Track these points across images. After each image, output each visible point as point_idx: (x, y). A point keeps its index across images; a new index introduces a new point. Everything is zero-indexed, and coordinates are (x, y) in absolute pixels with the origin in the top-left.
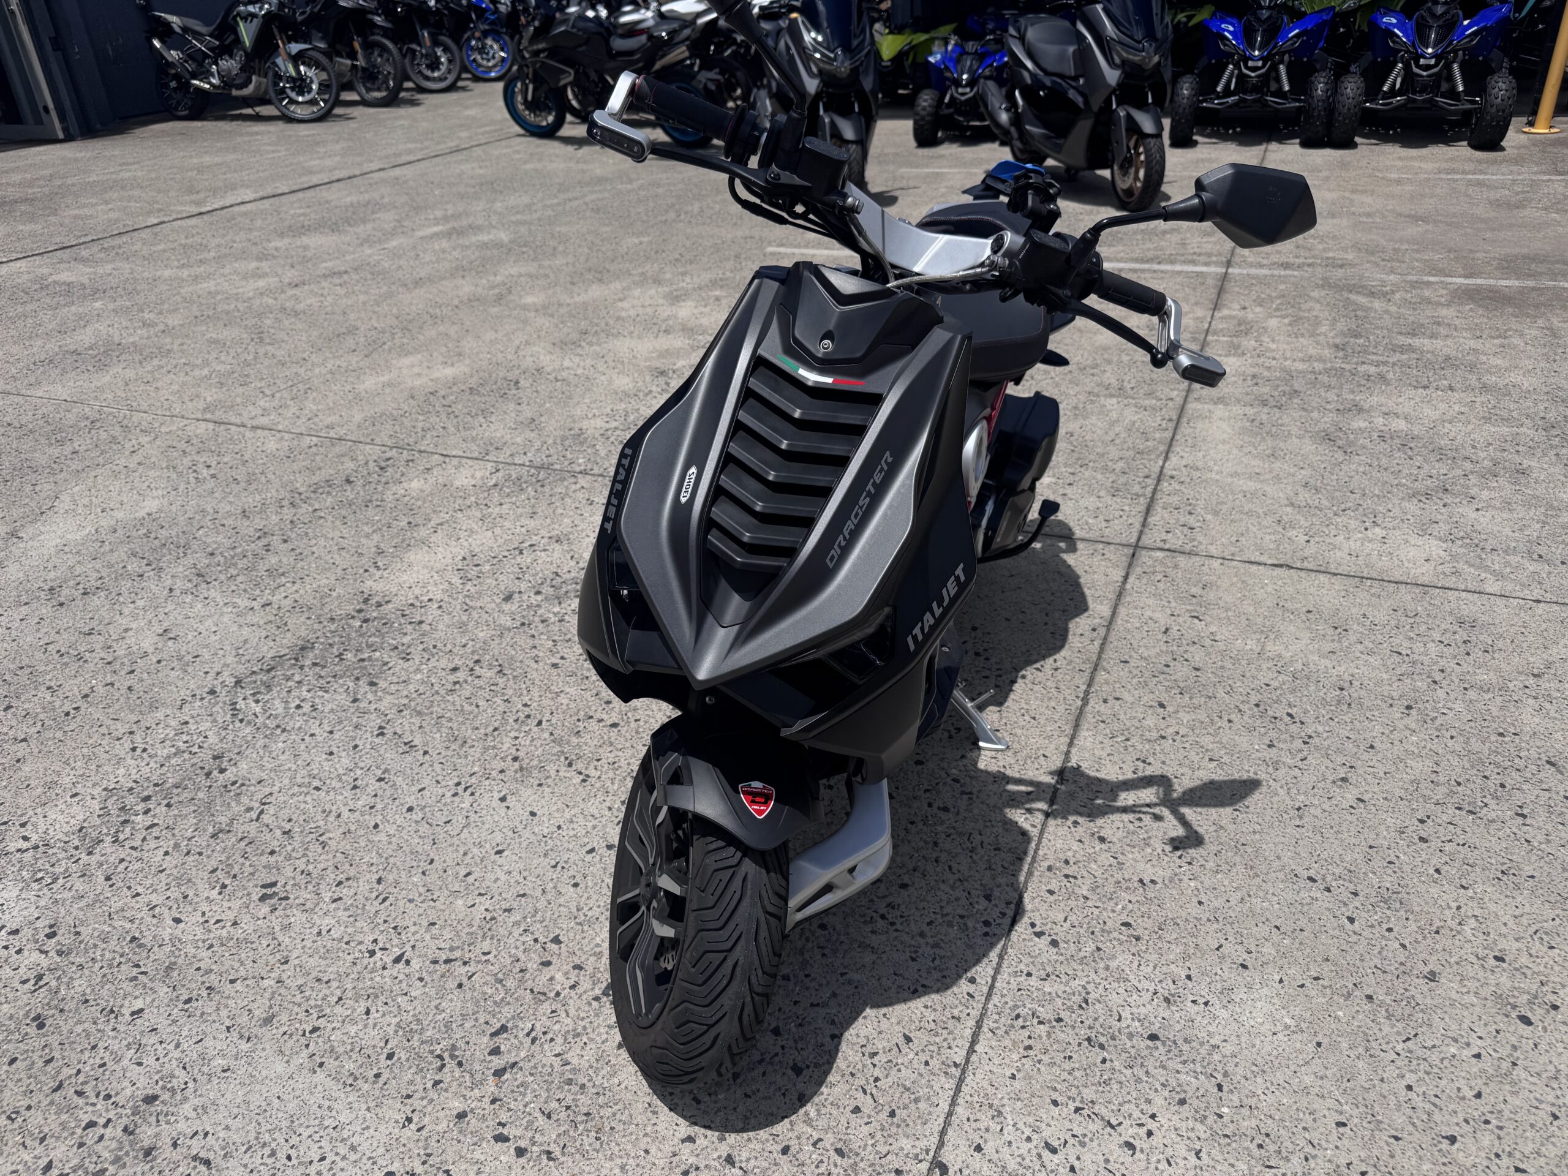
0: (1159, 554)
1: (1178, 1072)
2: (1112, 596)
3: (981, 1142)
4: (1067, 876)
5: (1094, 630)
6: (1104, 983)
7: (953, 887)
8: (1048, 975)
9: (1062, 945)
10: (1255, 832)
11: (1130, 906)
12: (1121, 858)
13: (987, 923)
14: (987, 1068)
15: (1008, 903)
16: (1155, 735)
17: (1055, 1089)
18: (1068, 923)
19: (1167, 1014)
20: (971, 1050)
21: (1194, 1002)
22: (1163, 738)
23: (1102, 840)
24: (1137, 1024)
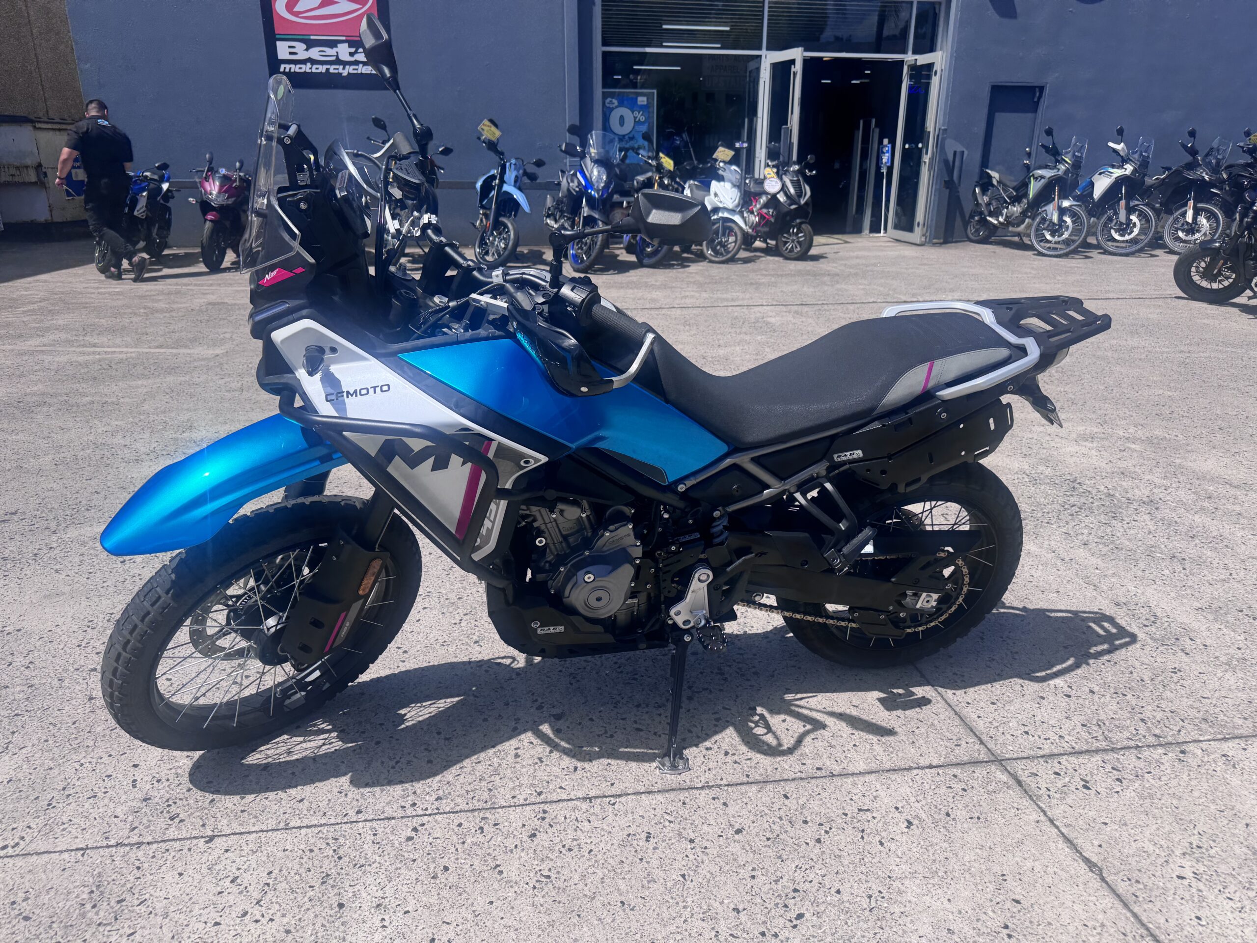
0: (1004, 777)
1: (314, 924)
2: (887, 766)
3: (232, 850)
4: (481, 828)
5: (818, 769)
6: (383, 871)
7: (440, 781)
8: (378, 843)
9: (410, 843)
10: (600, 919)
11: (467, 866)
12: (519, 849)
13: (414, 804)
14: (289, 838)
15: (438, 809)
16: (692, 836)
17: (281, 871)
18: (431, 840)
19: (365, 906)
20: (300, 828)
21: (383, 919)
22: (692, 841)
23: (533, 835)
24: (350, 895)
